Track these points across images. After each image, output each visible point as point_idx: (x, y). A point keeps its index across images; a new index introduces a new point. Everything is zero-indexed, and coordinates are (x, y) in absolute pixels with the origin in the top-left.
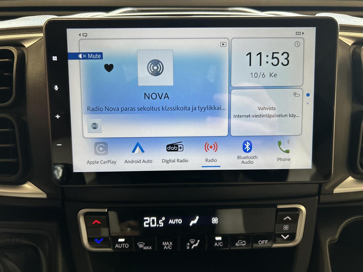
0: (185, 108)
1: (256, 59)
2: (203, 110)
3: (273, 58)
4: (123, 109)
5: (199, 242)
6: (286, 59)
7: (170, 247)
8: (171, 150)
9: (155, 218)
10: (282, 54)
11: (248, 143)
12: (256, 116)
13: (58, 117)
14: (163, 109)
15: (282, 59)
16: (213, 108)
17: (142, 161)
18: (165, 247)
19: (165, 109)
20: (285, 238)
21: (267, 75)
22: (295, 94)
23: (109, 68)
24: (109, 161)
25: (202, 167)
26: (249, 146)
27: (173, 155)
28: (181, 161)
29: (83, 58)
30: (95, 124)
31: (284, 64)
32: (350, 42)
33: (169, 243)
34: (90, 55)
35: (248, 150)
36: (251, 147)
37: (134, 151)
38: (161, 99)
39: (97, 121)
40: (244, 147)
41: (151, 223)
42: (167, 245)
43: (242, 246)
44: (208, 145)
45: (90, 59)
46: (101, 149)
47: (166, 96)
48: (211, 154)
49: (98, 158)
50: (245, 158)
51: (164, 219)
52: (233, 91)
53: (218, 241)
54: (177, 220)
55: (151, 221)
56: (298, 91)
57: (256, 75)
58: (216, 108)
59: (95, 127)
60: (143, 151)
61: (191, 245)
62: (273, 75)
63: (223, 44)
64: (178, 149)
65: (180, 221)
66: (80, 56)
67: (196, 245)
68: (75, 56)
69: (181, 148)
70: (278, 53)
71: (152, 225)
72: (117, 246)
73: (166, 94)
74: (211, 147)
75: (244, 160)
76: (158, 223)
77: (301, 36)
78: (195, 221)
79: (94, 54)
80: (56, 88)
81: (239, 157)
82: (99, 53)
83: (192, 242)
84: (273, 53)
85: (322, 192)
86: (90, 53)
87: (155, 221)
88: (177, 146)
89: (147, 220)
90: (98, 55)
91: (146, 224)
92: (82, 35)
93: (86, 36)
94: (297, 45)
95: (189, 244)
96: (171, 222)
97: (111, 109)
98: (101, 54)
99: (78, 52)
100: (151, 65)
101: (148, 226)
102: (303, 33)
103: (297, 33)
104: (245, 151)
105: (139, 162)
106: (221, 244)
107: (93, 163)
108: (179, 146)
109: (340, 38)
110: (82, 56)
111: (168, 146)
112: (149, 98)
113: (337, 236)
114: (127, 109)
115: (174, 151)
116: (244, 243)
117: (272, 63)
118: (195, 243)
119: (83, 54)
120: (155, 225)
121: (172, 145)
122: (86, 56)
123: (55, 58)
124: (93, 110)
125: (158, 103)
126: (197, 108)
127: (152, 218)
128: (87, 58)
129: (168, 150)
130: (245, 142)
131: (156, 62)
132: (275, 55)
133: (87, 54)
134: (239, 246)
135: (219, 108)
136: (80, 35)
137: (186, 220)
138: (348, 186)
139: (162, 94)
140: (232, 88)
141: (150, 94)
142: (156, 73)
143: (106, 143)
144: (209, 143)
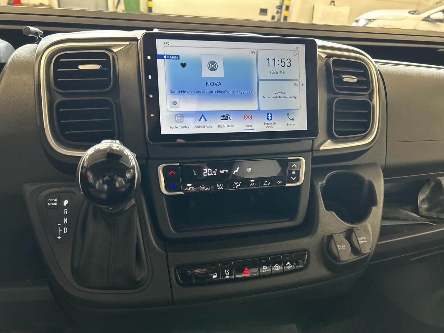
0: (231, 92)
1: (272, 62)
2: (243, 93)
3: (282, 62)
4: (192, 92)
5: (241, 184)
6: (289, 63)
7: (222, 188)
8: (223, 119)
9: (211, 170)
10: (287, 60)
11: (270, 114)
12: (274, 98)
13: (151, 96)
14: (218, 92)
15: (287, 63)
16: (248, 92)
17: (205, 127)
18: (219, 188)
19: (219, 92)
20: (293, 179)
21: (279, 72)
22: (295, 84)
23: (184, 65)
24: (184, 127)
25: (243, 130)
26: (270, 117)
27: (224, 123)
28: (230, 126)
29: (167, 58)
30: (175, 102)
31: (288, 66)
32: (324, 56)
33: (222, 185)
34: (171, 56)
35: (270, 119)
36: (271, 116)
37: (200, 120)
38: (216, 86)
39: (177, 100)
40: (268, 117)
41: (208, 173)
42: (220, 186)
43: (268, 185)
44: (246, 116)
45: (171, 59)
46: (179, 118)
47: (220, 84)
48: (248, 122)
49: (178, 125)
50: (268, 124)
51: (216, 170)
52: (260, 82)
53: (252, 183)
54: (225, 170)
55: (208, 171)
56: (297, 82)
57: (272, 72)
58: (250, 92)
59: (175, 103)
60: (206, 120)
61: (236, 186)
62: (282, 72)
63: (253, 53)
64: (228, 119)
65: (227, 171)
66: (165, 57)
67: (239, 185)
68: (162, 57)
69: (229, 118)
70: (285, 59)
71: (209, 175)
72: (186, 189)
73: (220, 82)
74: (248, 117)
75: (268, 125)
76: (213, 173)
77: (297, 49)
78: (237, 171)
79: (174, 56)
80: (150, 77)
81: (265, 124)
82: (177, 56)
83: (236, 184)
84: (282, 59)
85: (314, 149)
86: (171, 55)
87: (211, 171)
88: (227, 116)
89: (205, 171)
90: (176, 56)
91: (205, 174)
92: (166, 43)
93: (168, 44)
94: (295, 54)
95: (234, 185)
96: (221, 172)
97: (185, 92)
98: (179, 56)
99: (164, 54)
100: (210, 64)
101: (206, 175)
102: (298, 48)
103: (295, 48)
104: (268, 119)
105: (203, 127)
106: (254, 184)
107: (174, 128)
108: (229, 117)
109: (318, 53)
110: (166, 57)
111: (222, 116)
112: (209, 85)
113: (324, 182)
114: (195, 92)
115: (226, 119)
116: (268, 183)
117: (281, 65)
118: (238, 184)
119: (166, 55)
120: (211, 175)
121: (224, 116)
122: (169, 57)
123: (149, 58)
124: (174, 92)
125: (214, 89)
126: (239, 92)
127: (209, 170)
128: (169, 58)
129: (222, 120)
130: (268, 114)
131: (213, 62)
132: (283, 60)
133: (169, 55)
134: (266, 185)
135: (252, 92)
136: (165, 43)
137: (231, 170)
138: (328, 146)
139: (217, 83)
140: (259, 80)
141: (210, 82)
142: (213, 69)
143: (182, 115)
144: (247, 115)
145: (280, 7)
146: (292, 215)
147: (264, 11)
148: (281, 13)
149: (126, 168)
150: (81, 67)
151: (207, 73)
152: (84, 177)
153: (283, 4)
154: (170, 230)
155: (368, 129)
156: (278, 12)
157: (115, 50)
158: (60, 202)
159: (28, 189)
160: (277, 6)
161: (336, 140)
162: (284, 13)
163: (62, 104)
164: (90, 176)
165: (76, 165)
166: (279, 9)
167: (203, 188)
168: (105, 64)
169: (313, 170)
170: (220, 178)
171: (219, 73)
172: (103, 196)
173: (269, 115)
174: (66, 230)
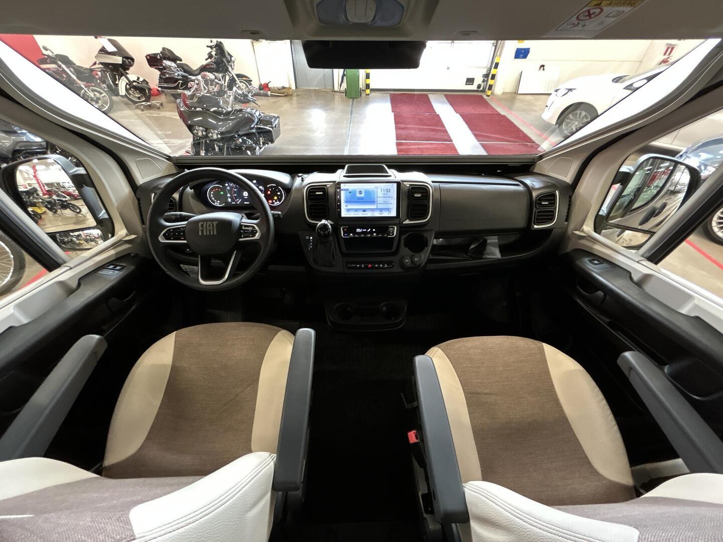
0: (367, 202)
7: (364, 236)
12: (383, 204)
13: (339, 204)
18: (362, 236)
19: (363, 202)
20: (391, 234)
23: (350, 192)
49: (348, 213)
51: (361, 230)
54: (365, 230)
57: (383, 194)
58: (374, 202)
59: (347, 206)
62: (387, 194)
68: (343, 190)
72: (350, 236)
80: (338, 197)
85: (400, 223)
96: (363, 230)
97: (351, 202)
98: (348, 189)
101: (358, 231)
107: (346, 215)
113: (405, 237)
114: (354, 202)
122: (345, 190)
123: (338, 190)
124: (346, 202)
125: (361, 200)
126: (370, 202)
127: (359, 229)
129: (363, 211)
131: (361, 191)
137: (367, 230)
138: (407, 222)
139: (362, 198)
140: (377, 197)
141: (359, 198)
142: (360, 194)
143: (348, 210)
144: (373, 210)
145: (486, 76)
146: (391, 248)
147: (470, 81)
148: (487, 80)
149: (328, 228)
150: (317, 193)
151: (358, 195)
152: (318, 230)
153: (489, 73)
154: (344, 249)
155: (428, 215)
156: (484, 81)
157: (328, 186)
158: (309, 238)
159: (300, 233)
160: (485, 75)
161: (410, 220)
162: (490, 82)
163: (310, 206)
164: (319, 230)
165: (316, 226)
166: (485, 77)
167: (356, 236)
168: (324, 192)
169: (400, 231)
170: (363, 232)
171: (363, 195)
172: (322, 236)
173: (381, 210)
174: (311, 247)
